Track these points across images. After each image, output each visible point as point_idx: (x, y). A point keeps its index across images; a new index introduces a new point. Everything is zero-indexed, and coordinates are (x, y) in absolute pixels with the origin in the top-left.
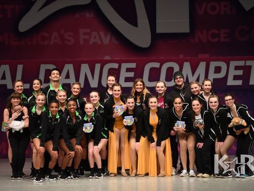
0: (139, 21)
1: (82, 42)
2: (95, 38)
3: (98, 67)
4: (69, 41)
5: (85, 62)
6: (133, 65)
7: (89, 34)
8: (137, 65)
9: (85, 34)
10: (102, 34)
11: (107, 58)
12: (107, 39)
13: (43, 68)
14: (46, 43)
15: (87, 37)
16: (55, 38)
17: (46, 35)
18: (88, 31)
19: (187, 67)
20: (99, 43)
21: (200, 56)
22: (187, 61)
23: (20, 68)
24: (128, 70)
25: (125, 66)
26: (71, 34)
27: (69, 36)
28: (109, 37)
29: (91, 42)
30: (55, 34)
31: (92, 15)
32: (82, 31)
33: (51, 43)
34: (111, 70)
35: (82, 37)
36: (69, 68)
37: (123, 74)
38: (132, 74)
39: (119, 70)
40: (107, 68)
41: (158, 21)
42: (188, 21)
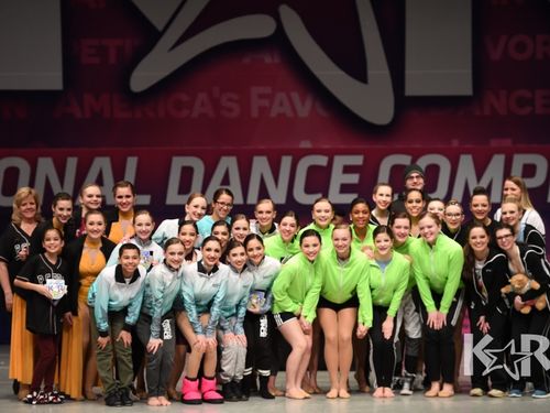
0: (370, 72)
1: (255, 113)
2: (281, 104)
3: (286, 162)
4: (230, 110)
5: (260, 153)
6: (358, 160)
7: (271, 97)
8: (365, 161)
9: (261, 96)
10: (296, 96)
11: (306, 144)
12: (304, 108)
13: (178, 164)
14: (185, 113)
15: (266, 103)
16: (203, 104)
17: (184, 97)
18: (267, 90)
19: (466, 164)
20: (289, 113)
21: (494, 143)
22: (467, 152)
23: (132, 164)
24: (348, 169)
25: (340, 162)
26: (235, 96)
27: (230, 100)
28: (309, 103)
29: (273, 114)
30: (202, 96)
31: (277, 60)
32: (255, 91)
33: (195, 114)
34: (312, 170)
35: (256, 104)
36: (229, 164)
37: (338, 178)
38: (354, 179)
39: (328, 169)
40: (305, 164)
41: (408, 72)
42: (469, 71)
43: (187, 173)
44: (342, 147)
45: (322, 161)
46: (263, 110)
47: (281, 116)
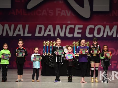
0: (85, 5)
1: (57, 15)
2: (63, 13)
3: (64, 26)
4: (51, 14)
5: (58, 24)
6: (81, 26)
7: (61, 11)
8: (83, 26)
9: (58, 11)
10: (67, 11)
11: (69, 22)
12: (69, 14)
13: (38, 26)
14: (40, 14)
15: (59, 12)
16: (44, 13)
17: (40, 11)
18: (60, 9)
19: (108, 27)
20: (65, 15)
21: (114, 23)
22: (108, 25)
23: (27, 26)
24: (79, 29)
25: (77, 27)
26: (52, 11)
27: (51, 11)
28: (70, 12)
29: (61, 15)
30: (44, 10)
31: (62, 2)
32: (57, 9)
33: (43, 15)
34: (70, 29)
35: (57, 12)
36: (50, 27)
37: (77, 31)
38: (80, 31)
39: (74, 28)
40: (69, 27)
41: (94, 5)
42: (109, 5)
43: (40, 29)
44: (78, 23)
45: (73, 26)
46: (59, 14)
47: (63, 15)
